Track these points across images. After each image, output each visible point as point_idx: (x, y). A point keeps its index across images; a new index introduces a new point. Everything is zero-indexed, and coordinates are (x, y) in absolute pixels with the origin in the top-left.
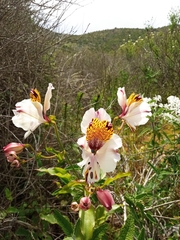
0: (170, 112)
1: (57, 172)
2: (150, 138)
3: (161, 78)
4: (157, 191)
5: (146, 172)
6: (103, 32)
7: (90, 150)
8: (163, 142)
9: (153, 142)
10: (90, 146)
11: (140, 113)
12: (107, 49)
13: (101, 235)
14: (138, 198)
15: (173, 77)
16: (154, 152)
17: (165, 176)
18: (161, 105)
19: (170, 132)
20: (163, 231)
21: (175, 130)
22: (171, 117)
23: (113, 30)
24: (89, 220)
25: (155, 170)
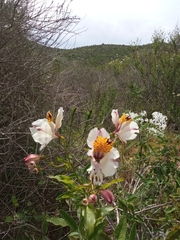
0: (154, 126)
1: (63, 179)
2: (137, 150)
3: (146, 94)
4: (145, 199)
5: (134, 182)
6: (91, 47)
7: (94, 160)
8: (149, 154)
9: (141, 154)
10: (95, 157)
11: (129, 130)
12: (95, 64)
13: (100, 231)
14: (130, 200)
15: (157, 93)
16: (141, 163)
17: (151, 184)
18: (147, 120)
19: (155, 145)
20: (151, 236)
21: (159, 143)
22: (155, 131)
23: (100, 46)
24: (91, 218)
25: (143, 180)
